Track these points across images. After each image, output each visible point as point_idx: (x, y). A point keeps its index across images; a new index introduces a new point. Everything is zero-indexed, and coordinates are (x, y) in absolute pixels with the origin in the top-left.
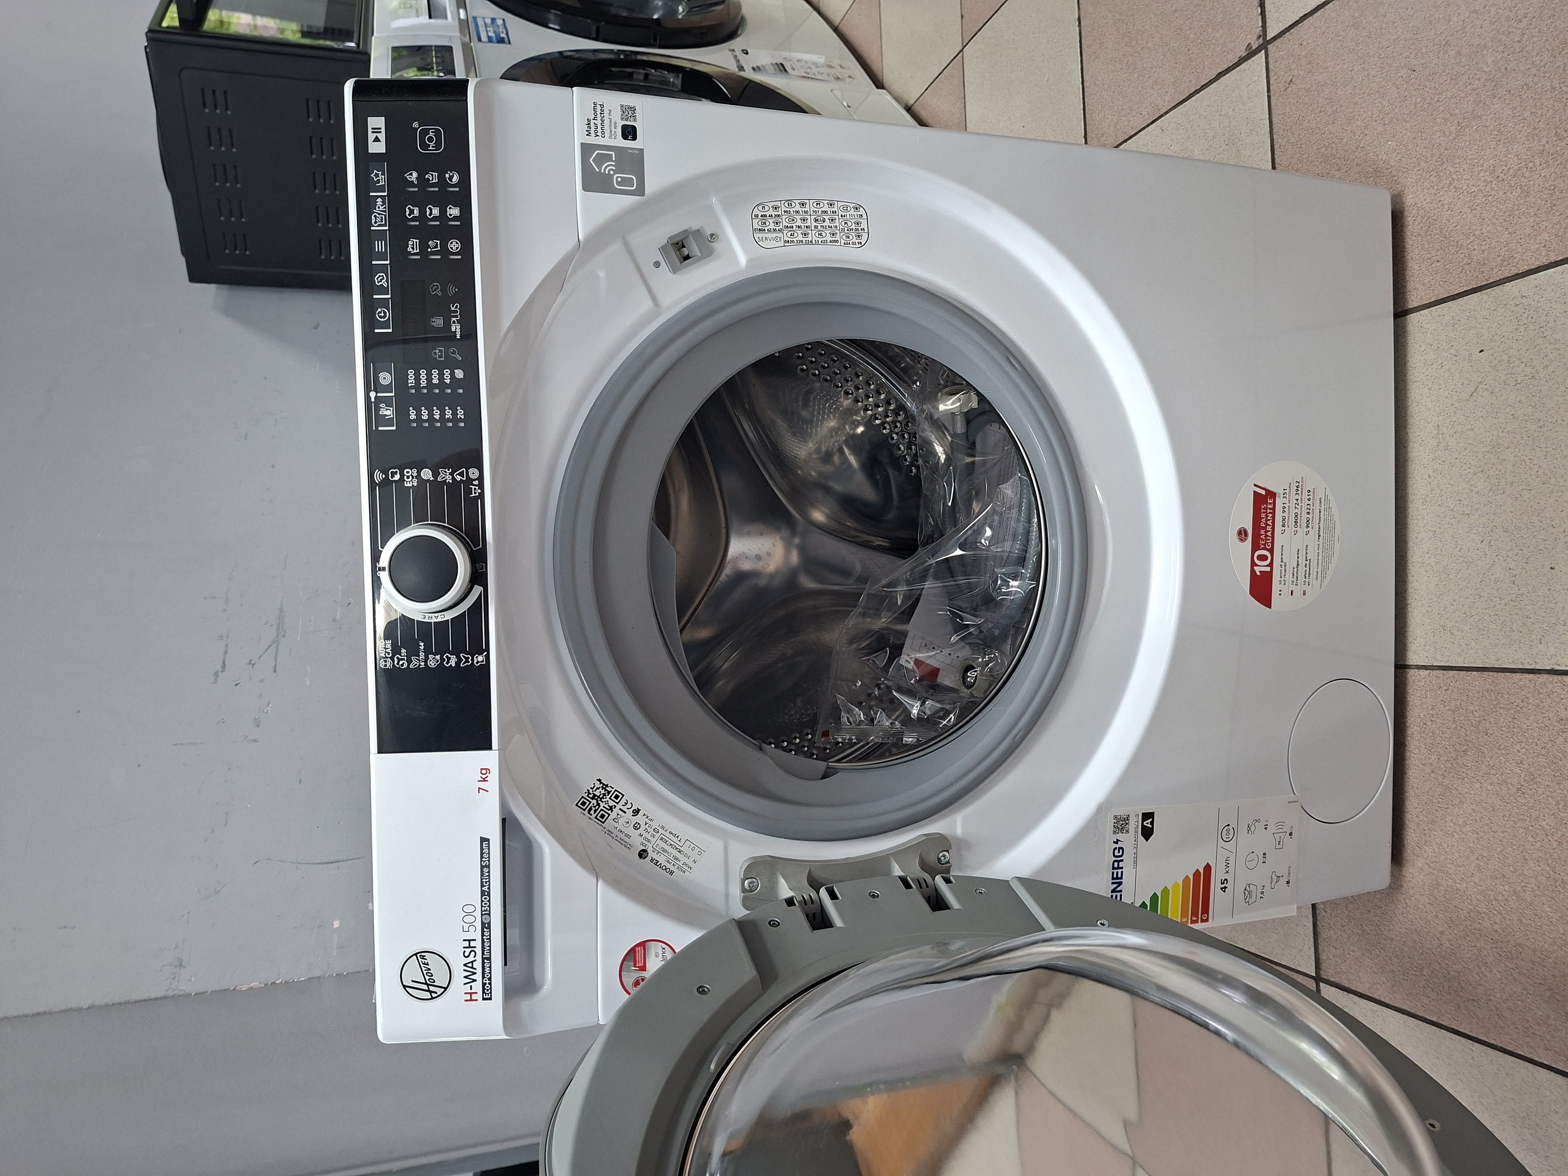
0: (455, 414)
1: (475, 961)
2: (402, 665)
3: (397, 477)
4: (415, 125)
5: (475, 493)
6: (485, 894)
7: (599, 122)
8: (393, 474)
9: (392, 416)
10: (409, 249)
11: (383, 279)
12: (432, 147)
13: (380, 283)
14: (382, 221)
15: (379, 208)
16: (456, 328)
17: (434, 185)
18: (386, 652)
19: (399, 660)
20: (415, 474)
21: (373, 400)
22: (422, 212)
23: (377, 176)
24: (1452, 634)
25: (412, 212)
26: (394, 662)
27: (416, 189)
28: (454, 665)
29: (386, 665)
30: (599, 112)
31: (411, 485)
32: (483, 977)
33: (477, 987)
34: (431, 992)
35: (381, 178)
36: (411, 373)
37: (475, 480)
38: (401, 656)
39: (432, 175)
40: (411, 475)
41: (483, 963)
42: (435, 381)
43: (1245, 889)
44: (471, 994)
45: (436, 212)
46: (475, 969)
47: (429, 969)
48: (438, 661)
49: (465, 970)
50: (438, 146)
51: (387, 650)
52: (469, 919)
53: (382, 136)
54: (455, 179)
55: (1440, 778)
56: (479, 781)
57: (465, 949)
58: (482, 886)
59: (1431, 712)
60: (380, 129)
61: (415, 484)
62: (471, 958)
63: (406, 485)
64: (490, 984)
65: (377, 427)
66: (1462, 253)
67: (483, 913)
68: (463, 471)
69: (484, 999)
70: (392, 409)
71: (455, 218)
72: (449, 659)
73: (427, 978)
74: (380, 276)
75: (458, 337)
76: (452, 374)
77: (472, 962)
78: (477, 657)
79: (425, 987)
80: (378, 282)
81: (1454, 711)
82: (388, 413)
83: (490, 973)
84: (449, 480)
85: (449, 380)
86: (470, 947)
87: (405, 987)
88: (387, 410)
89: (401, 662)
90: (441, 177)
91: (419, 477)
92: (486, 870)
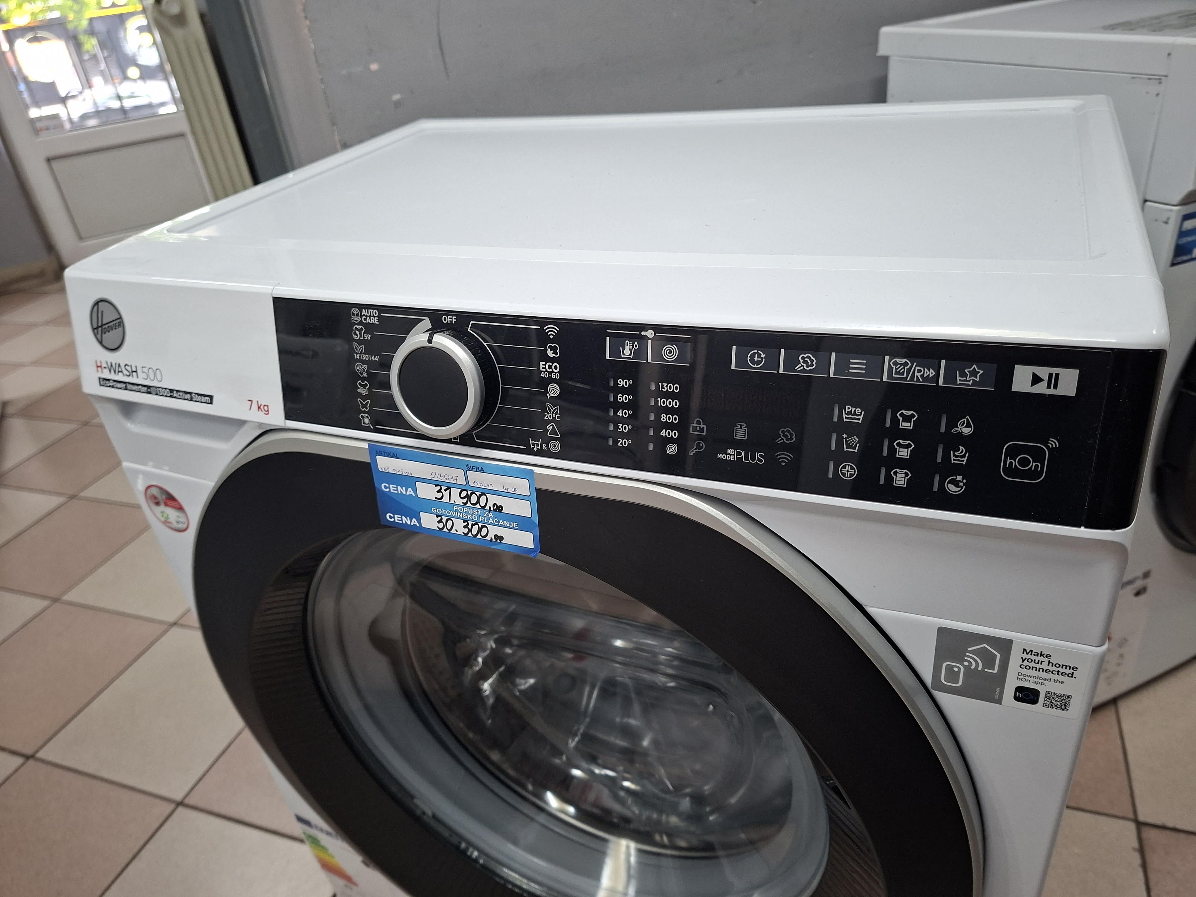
0: (623, 435)
1: (124, 375)
2: (355, 334)
3: (550, 353)
4: (1054, 443)
5: (533, 444)
6: (172, 393)
7: (1045, 666)
8: (554, 349)
9: (622, 356)
10: (848, 408)
11: (807, 366)
12: (1011, 463)
13: (801, 361)
14: (896, 373)
15: (919, 371)
16: (731, 455)
17: (946, 457)
18: (367, 316)
19: (360, 331)
20: (553, 376)
21: (643, 333)
22: (905, 434)
23: (974, 373)
25: (907, 419)
26: (358, 324)
27: (943, 430)
28: (359, 391)
29: (354, 315)
30: (1062, 670)
31: (541, 369)
32: (114, 381)
33: (107, 374)
35: (969, 378)
36: (676, 388)
37: (547, 446)
38: (364, 333)
39: (964, 456)
40: (553, 372)
41: (123, 382)
42: (664, 418)
44: (101, 367)
45: (903, 453)
46: (118, 374)
48: (362, 374)
49: (116, 364)
50: (1010, 471)
51: (368, 318)
52: (151, 375)
53: (1041, 389)
54: (952, 489)
56: (258, 402)
58: (178, 391)
60: (1055, 387)
61: (542, 375)
62: (125, 371)
63: (541, 363)
64: (111, 386)
65: (611, 335)
67: (158, 389)
68: (558, 435)
69: (99, 379)
70: (632, 357)
71: (889, 479)
72: (364, 386)
74: (812, 361)
75: (719, 456)
76: (671, 441)
77: (122, 372)
78: (367, 417)
80: (803, 358)
82: (627, 352)
83: (117, 388)
84: (548, 416)
85: (664, 435)
86: (132, 371)
88: (631, 350)
89: (358, 332)
90: (958, 469)
91: (551, 380)
92: (188, 396)
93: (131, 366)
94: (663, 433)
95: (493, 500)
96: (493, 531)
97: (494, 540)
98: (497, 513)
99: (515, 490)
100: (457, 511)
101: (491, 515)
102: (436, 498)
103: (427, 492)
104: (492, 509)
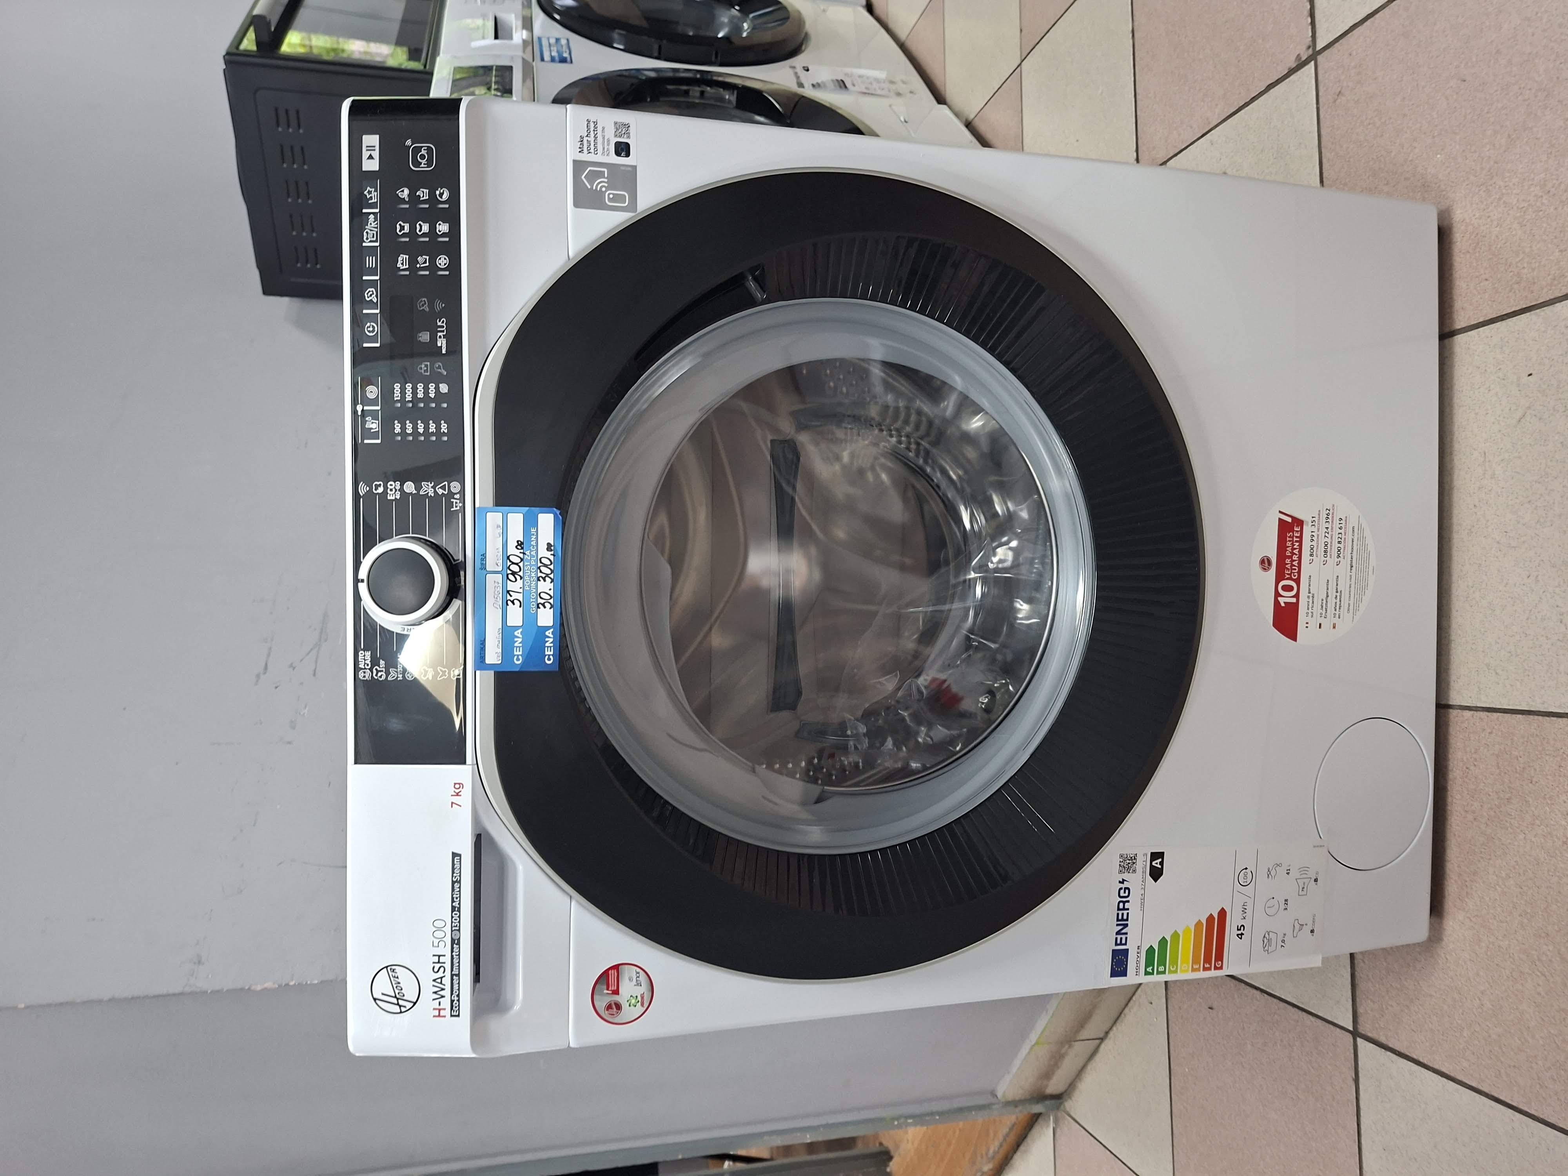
0: (438, 428)
1: (444, 976)
2: (381, 677)
3: (380, 490)
4: (408, 143)
5: (456, 507)
6: (456, 909)
7: (592, 139)
8: (377, 487)
9: (377, 429)
10: (399, 265)
11: (373, 294)
12: (424, 164)
13: (370, 298)
14: (373, 237)
15: (371, 224)
16: (442, 343)
17: (425, 202)
18: (365, 663)
19: (378, 671)
20: (398, 487)
21: (359, 413)
22: (413, 228)
23: (370, 192)
24: (1497, 673)
25: (402, 228)
26: (372, 673)
27: (407, 206)
28: (430, 678)
29: (364, 677)
30: (592, 129)
31: (394, 498)
32: (452, 994)
33: (446, 1003)
34: (400, 1006)
35: (373, 194)
36: (397, 386)
37: (456, 494)
38: (380, 667)
39: (423, 192)
40: (395, 488)
41: (452, 980)
42: (420, 395)
43: (1264, 937)
44: (439, 1010)
45: (426, 228)
46: (444, 985)
47: (399, 983)
49: (434, 986)
50: (429, 164)
52: (439, 934)
53: (376, 154)
54: (445, 196)
55: (1483, 827)
56: (452, 795)
57: (435, 965)
58: (453, 901)
59: (1474, 756)
60: (374, 147)
61: (398, 497)
62: (440, 974)
63: (389, 498)
64: (458, 1000)
65: (362, 440)
66: (1511, 272)
67: (453, 929)
68: (445, 484)
69: (452, 1016)
70: (377, 422)
71: (444, 235)
72: (426, 672)
73: (397, 992)
74: (369, 291)
75: (444, 351)
76: (437, 388)
77: (441, 978)
78: (453, 671)
79: (395, 1001)
80: (368, 297)
81: (1498, 756)
82: (374, 426)
83: (459, 989)
84: (431, 493)
85: (434, 395)
86: (439, 962)
87: (375, 999)
88: (373, 423)
89: (380, 674)
90: (432, 194)
91: (402, 490)
92: (457, 886)
93: (434, 963)
94: (432, 395)
95: (512, 549)
96: (543, 552)
97: (552, 553)
98: (525, 546)
99: (498, 526)
100: (530, 586)
101: (527, 553)
102: (520, 606)
103: (515, 616)
104: (522, 551)
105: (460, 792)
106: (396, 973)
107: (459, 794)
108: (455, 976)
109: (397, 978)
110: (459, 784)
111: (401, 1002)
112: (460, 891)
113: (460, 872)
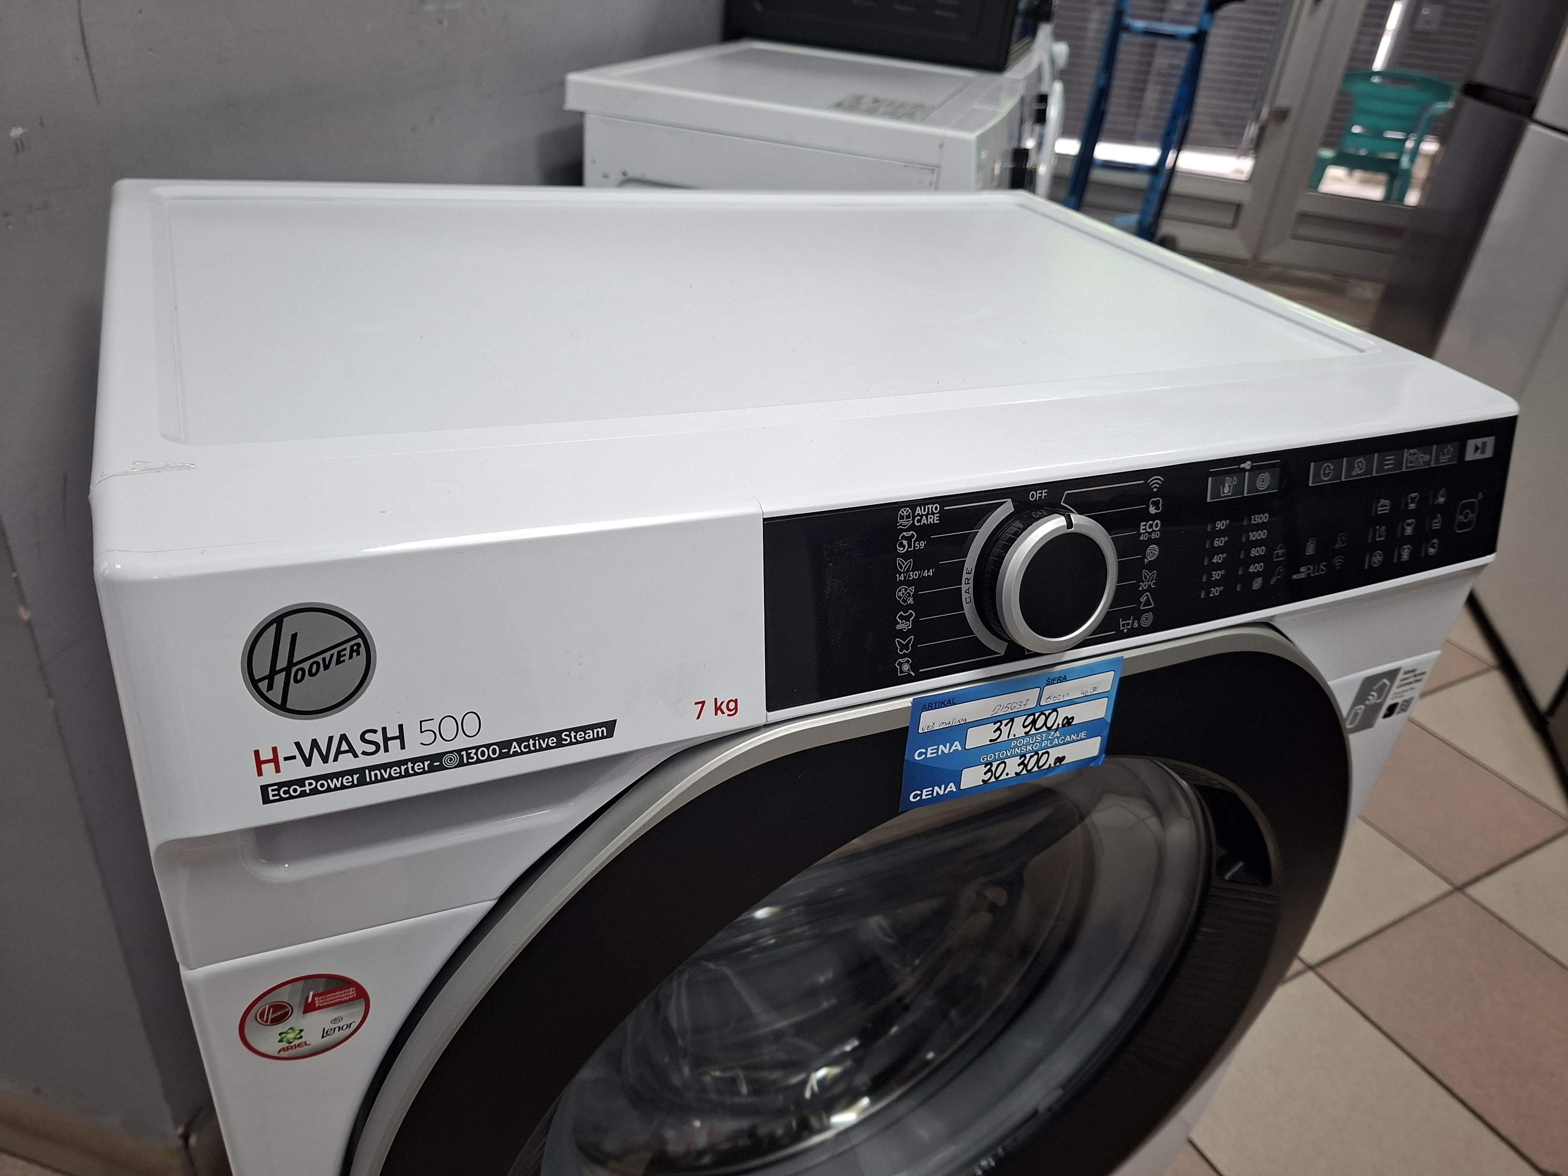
0: (1216, 583)
1: (356, 756)
2: (902, 545)
3: (1152, 510)
4: (1480, 496)
5: (1123, 625)
6: (504, 749)
7: (1412, 679)
8: (1156, 504)
9: (1222, 495)
10: (1381, 501)
12: (1460, 519)
13: (1357, 465)
14: (1410, 462)
15: (1422, 457)
16: (1303, 572)
17: (1430, 525)
18: (922, 516)
19: (909, 539)
20: (1153, 536)
21: (1242, 466)
22: (1411, 514)
23: (1449, 452)
25: (1413, 500)
26: (906, 531)
27: (1430, 503)
28: (898, 627)
29: (902, 517)
30: (1417, 678)
31: (1142, 531)
32: (317, 778)
33: (294, 770)
34: (270, 678)
35: (1446, 457)
36: (1264, 518)
37: (1139, 623)
38: (915, 542)
39: (1439, 522)
40: (1154, 531)
41: (351, 772)
42: (1253, 552)
44: (275, 760)
45: (1409, 531)
46: (336, 760)
47: (326, 667)
48: (905, 601)
49: (331, 739)
50: (1460, 525)
51: (924, 517)
52: (449, 729)
53: (1478, 455)
54: (1431, 551)
56: (716, 699)
57: (380, 732)
58: (520, 741)
60: (1484, 452)
61: (1141, 537)
62: (360, 747)
63: (1141, 524)
64: (303, 794)
65: (1211, 474)
67: (464, 753)
68: (1151, 605)
69: (264, 789)
70: (1230, 494)
71: (1400, 556)
72: (907, 619)
73: (306, 666)
74: (1364, 464)
75: (1294, 577)
76: (1258, 574)
77: (351, 750)
78: (908, 661)
79: (282, 663)
80: (1359, 462)
82: (1226, 490)
83: (329, 790)
84: (1143, 586)
85: (1252, 571)
86: (386, 739)
87: (278, 620)
88: (1230, 486)
89: (905, 542)
90: (1435, 533)
91: (1151, 542)
92: (552, 741)
93: (384, 730)
94: (1251, 569)
95: (1064, 712)
96: (1055, 753)
97: (1052, 765)
98: (1067, 728)
99: (1095, 689)
100: (1016, 746)
101: (1058, 734)
102: (991, 741)
103: (977, 738)
104: (1060, 726)
105: (723, 713)
106: (351, 657)
107: (719, 712)
108: (361, 777)
109: (339, 662)
110: (736, 708)
111: (280, 679)
112: (541, 749)
113: (578, 742)
